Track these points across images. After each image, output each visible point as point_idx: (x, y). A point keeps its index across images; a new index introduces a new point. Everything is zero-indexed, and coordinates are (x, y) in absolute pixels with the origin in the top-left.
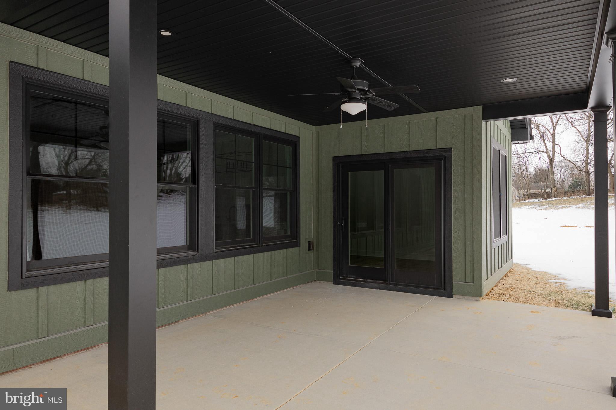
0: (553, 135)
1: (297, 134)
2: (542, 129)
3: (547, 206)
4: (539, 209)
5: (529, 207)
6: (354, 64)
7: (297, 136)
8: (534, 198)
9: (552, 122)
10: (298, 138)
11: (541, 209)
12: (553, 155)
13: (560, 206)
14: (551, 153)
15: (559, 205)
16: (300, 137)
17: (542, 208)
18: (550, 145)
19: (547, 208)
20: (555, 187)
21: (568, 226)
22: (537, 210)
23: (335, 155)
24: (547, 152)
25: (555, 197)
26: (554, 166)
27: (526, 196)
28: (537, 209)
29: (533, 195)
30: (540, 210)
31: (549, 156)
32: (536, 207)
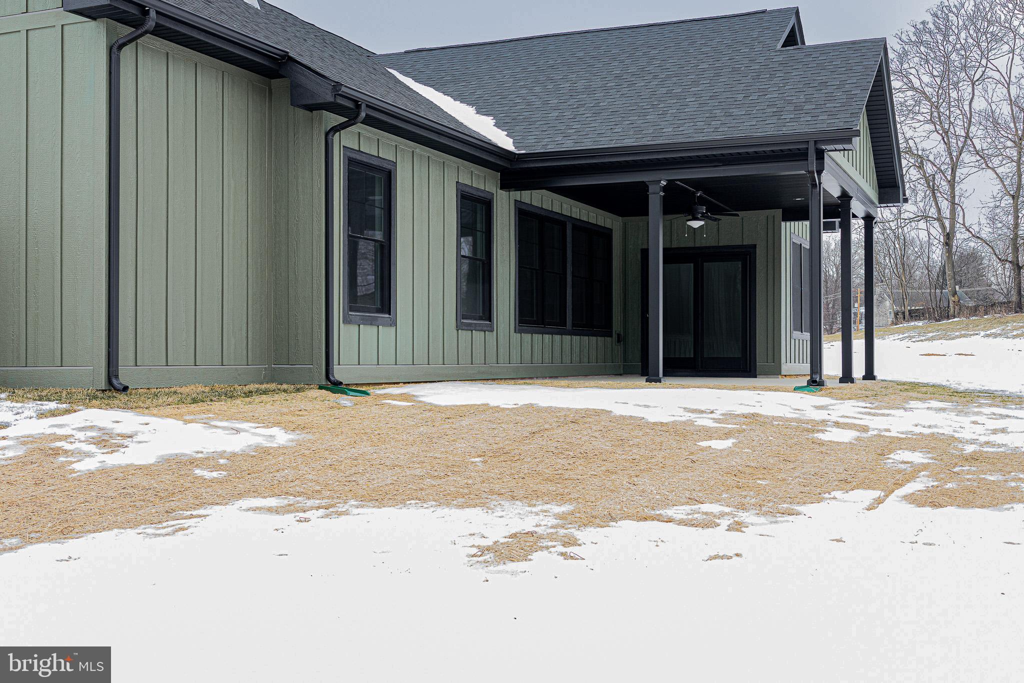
0: (952, 184)
1: (611, 227)
2: (929, 169)
3: (935, 334)
4: (918, 339)
5: (899, 337)
6: (696, 194)
7: (610, 229)
8: (916, 320)
9: (950, 154)
10: (611, 230)
11: (922, 341)
12: (953, 226)
13: (957, 334)
14: (947, 224)
15: (956, 332)
16: (612, 230)
17: (924, 338)
18: (945, 205)
19: (932, 337)
20: (956, 296)
21: (933, 355)
22: (914, 342)
23: (644, 247)
24: (940, 219)
25: (954, 317)
26: (954, 250)
27: (901, 315)
28: (914, 340)
29: (914, 313)
30: (918, 341)
31: (943, 227)
32: (913, 337)
